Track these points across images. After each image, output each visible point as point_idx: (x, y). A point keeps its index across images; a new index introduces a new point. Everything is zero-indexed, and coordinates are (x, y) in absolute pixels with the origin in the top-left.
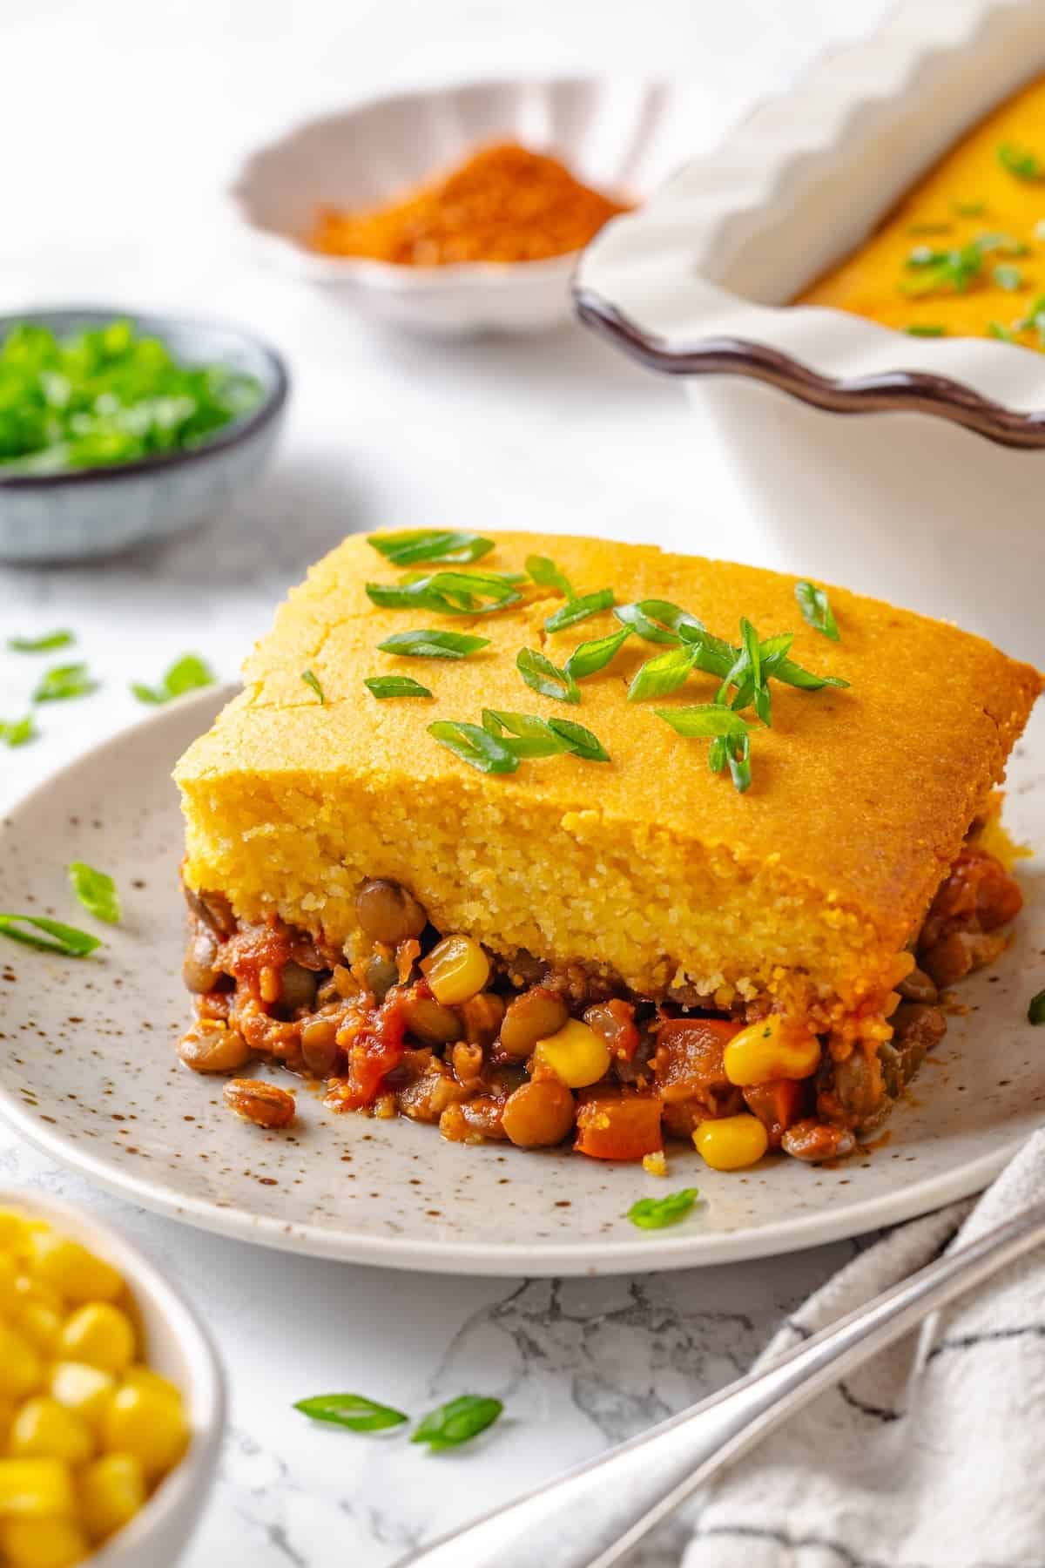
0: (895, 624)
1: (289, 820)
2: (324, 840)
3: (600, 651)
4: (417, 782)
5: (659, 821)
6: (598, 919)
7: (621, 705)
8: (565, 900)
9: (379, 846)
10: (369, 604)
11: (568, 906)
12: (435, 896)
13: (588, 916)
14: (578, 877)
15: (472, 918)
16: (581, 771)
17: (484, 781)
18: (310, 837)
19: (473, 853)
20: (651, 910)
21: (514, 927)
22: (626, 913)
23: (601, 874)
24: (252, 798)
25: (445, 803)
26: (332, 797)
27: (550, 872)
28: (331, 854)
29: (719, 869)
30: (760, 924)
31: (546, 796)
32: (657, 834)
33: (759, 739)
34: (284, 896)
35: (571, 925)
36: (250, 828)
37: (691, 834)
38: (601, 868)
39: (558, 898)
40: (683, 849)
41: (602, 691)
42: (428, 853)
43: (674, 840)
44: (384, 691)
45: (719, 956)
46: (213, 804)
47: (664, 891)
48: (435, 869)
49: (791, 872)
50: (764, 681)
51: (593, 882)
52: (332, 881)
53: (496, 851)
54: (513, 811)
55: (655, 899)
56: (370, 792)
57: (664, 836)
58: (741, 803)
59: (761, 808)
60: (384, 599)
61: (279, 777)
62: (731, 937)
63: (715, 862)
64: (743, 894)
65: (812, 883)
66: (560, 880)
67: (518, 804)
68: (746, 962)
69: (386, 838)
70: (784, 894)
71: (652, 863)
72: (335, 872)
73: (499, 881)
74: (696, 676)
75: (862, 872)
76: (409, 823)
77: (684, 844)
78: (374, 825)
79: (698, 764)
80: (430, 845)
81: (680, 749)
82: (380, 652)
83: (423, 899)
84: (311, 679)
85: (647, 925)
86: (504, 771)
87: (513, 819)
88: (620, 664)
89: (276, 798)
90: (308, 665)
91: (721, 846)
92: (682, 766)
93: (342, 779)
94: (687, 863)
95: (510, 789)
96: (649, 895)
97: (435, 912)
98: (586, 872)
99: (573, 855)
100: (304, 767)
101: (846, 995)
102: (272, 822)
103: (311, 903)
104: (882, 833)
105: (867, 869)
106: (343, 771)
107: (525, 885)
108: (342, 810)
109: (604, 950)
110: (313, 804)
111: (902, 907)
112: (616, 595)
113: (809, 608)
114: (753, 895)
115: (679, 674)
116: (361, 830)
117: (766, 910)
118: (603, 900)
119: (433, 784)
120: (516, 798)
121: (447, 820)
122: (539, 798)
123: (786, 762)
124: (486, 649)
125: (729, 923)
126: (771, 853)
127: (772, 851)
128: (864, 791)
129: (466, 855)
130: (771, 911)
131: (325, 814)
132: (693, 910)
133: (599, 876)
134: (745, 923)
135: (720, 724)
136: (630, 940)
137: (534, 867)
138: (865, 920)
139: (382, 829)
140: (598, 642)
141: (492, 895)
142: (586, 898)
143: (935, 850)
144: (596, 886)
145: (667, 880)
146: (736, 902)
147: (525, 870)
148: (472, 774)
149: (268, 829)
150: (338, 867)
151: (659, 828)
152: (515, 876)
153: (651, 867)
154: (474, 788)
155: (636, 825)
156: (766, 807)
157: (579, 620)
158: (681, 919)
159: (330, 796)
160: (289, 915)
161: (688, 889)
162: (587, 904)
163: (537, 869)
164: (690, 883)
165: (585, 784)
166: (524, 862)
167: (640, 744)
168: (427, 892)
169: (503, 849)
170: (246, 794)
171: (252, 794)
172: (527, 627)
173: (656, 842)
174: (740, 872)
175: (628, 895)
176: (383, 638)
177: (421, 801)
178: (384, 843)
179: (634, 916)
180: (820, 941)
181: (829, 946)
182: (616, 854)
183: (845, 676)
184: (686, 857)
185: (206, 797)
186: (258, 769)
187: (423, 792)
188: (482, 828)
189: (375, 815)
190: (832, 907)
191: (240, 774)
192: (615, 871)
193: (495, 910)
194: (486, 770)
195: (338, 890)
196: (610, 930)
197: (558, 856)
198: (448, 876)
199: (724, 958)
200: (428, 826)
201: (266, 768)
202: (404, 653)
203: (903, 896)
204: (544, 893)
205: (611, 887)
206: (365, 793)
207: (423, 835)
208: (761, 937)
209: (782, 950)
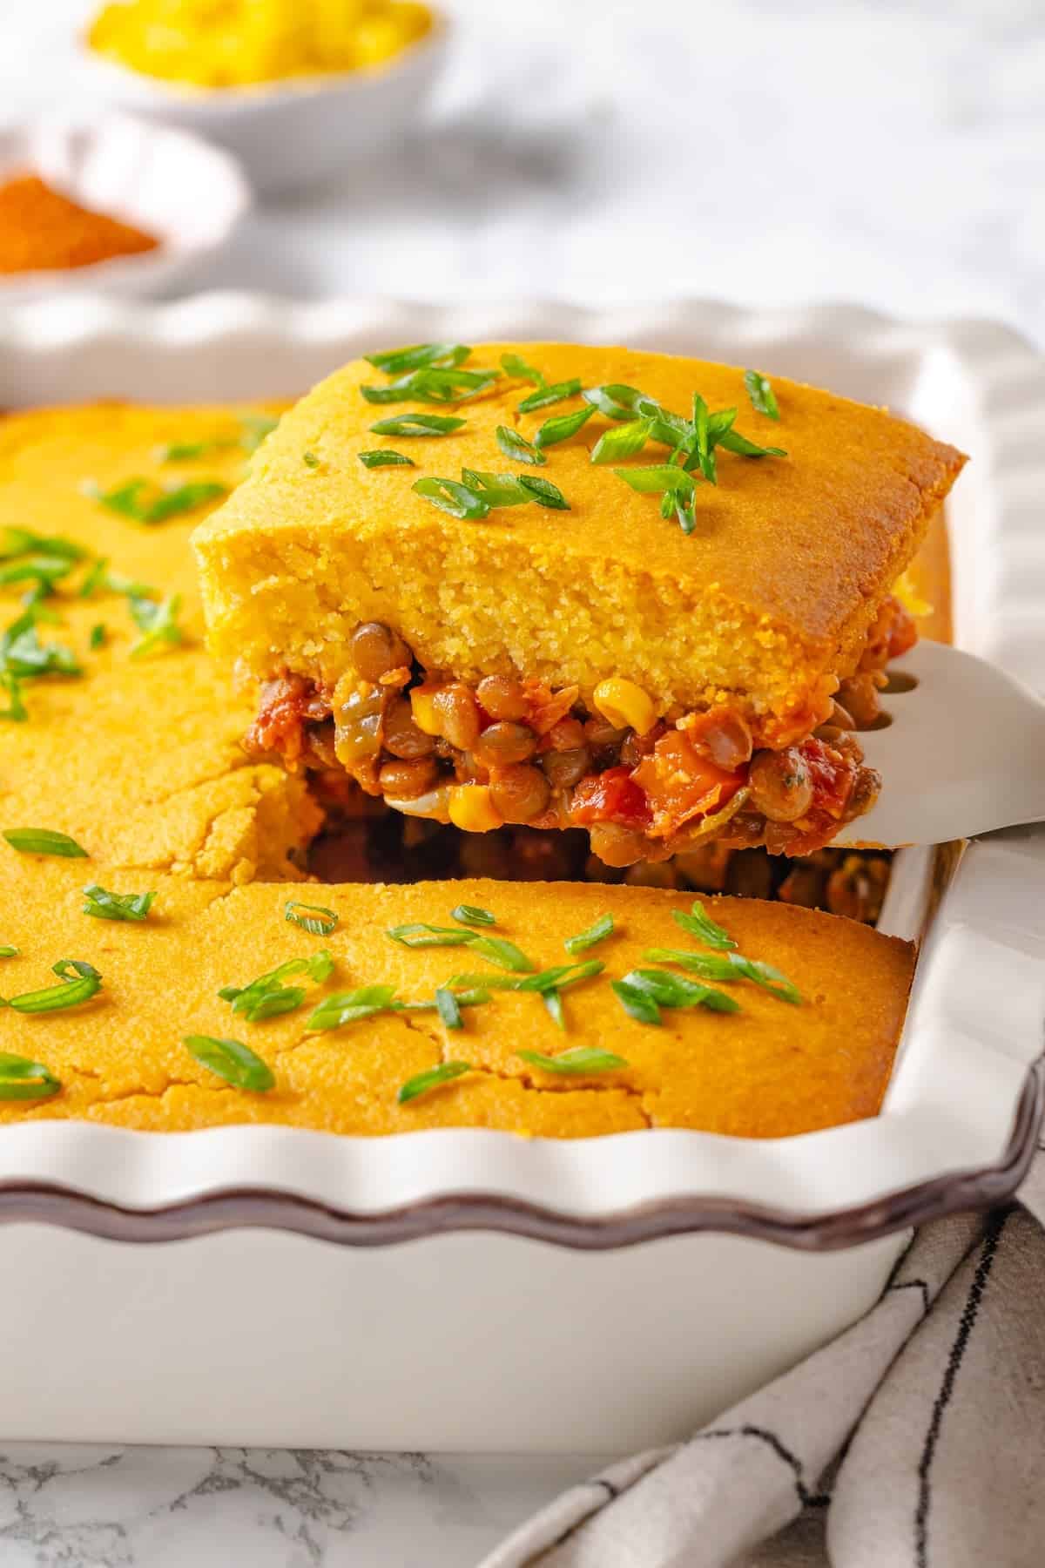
0: (833, 408)
1: (292, 573)
2: (322, 590)
3: (566, 423)
4: (401, 529)
5: (614, 557)
6: (563, 649)
7: (585, 467)
8: (534, 632)
9: (371, 591)
10: (362, 401)
11: (536, 638)
12: (420, 634)
13: (554, 645)
14: (544, 609)
15: (453, 653)
16: (546, 517)
17: (459, 525)
18: (311, 587)
19: (452, 593)
20: (607, 638)
21: (490, 660)
22: (587, 641)
23: (565, 606)
24: (259, 554)
25: (428, 547)
26: (328, 548)
27: (519, 606)
28: (329, 602)
29: (666, 598)
30: (703, 648)
31: (515, 537)
32: (612, 568)
33: (704, 494)
34: (289, 646)
35: (540, 655)
36: (256, 583)
37: (641, 567)
38: (564, 601)
39: (527, 631)
40: (634, 579)
41: (567, 456)
42: (414, 595)
43: (627, 573)
44: (375, 461)
45: (668, 679)
46: (225, 561)
47: (619, 620)
48: (419, 610)
49: (729, 599)
50: (710, 449)
51: (557, 613)
52: (331, 627)
53: (472, 590)
54: (486, 551)
55: (613, 629)
56: (360, 541)
57: (618, 569)
58: (688, 543)
59: (705, 548)
60: (375, 397)
61: (281, 532)
62: (678, 661)
63: (663, 592)
64: (687, 620)
65: (747, 608)
66: (527, 613)
67: (490, 545)
68: (693, 683)
69: (377, 584)
70: (723, 618)
71: (609, 595)
72: (333, 618)
73: (475, 616)
74: (650, 445)
75: (794, 601)
76: (396, 568)
77: (636, 576)
78: (365, 571)
79: (651, 513)
80: (415, 587)
81: (636, 500)
82: (372, 434)
83: (409, 638)
84: (310, 461)
85: (605, 651)
86: (478, 517)
87: (486, 559)
88: (585, 434)
89: (280, 553)
90: (309, 449)
91: (667, 577)
92: (637, 513)
93: (335, 530)
94: (639, 593)
95: (483, 532)
96: (606, 625)
97: (421, 649)
98: (551, 605)
99: (539, 590)
100: (303, 523)
101: (779, 711)
102: (276, 575)
103: (311, 649)
104: (812, 571)
105: (798, 599)
106: (338, 523)
107: (498, 620)
108: (338, 560)
109: (568, 677)
110: (311, 556)
111: (828, 630)
112: (583, 384)
113: (756, 395)
114: (696, 620)
115: (637, 442)
116: (353, 577)
117: (708, 635)
118: (566, 630)
119: (415, 530)
120: (489, 540)
121: (429, 564)
122: (508, 538)
123: (728, 513)
124: (464, 427)
125: (676, 647)
126: (712, 583)
127: (712, 580)
128: (798, 537)
129: (446, 595)
130: (712, 635)
131: (321, 564)
132: (644, 637)
133: (562, 607)
134: (690, 647)
135: (670, 480)
136: (592, 669)
137: (506, 602)
138: (793, 640)
139: (373, 575)
140: (564, 417)
141: (470, 631)
142: (551, 629)
143: (859, 587)
144: (560, 617)
145: (622, 610)
146: (681, 628)
147: (498, 605)
148: (451, 520)
149: (273, 581)
150: (335, 614)
151: (615, 563)
152: (489, 611)
153: (607, 598)
154: (451, 532)
155: (594, 559)
156: (709, 546)
157: (551, 404)
158: (634, 644)
159: (325, 547)
160: (294, 663)
161: (640, 617)
162: (553, 635)
163: (509, 604)
164: (641, 612)
165: (550, 528)
166: (497, 599)
167: (600, 497)
168: (413, 631)
169: (478, 587)
170: (253, 552)
171: (258, 550)
172: (503, 410)
173: (610, 574)
174: (685, 601)
175: (588, 625)
176: (374, 423)
177: (405, 547)
178: (375, 589)
179: (595, 644)
180: (755, 661)
181: (763, 665)
182: (577, 587)
183: (783, 447)
184: (637, 587)
185: (218, 557)
186: (263, 528)
187: (408, 539)
188: (459, 569)
189: (366, 562)
190: (765, 628)
191: (247, 533)
192: (576, 604)
193: (474, 644)
194: (460, 516)
195: (336, 636)
196: (572, 659)
197: (526, 592)
198: (431, 616)
199: (672, 680)
200: (413, 569)
201: (270, 525)
202: (393, 432)
203: (828, 622)
204: (515, 626)
205: (573, 618)
206: (356, 543)
207: (408, 578)
208: (704, 660)
209: (722, 671)
